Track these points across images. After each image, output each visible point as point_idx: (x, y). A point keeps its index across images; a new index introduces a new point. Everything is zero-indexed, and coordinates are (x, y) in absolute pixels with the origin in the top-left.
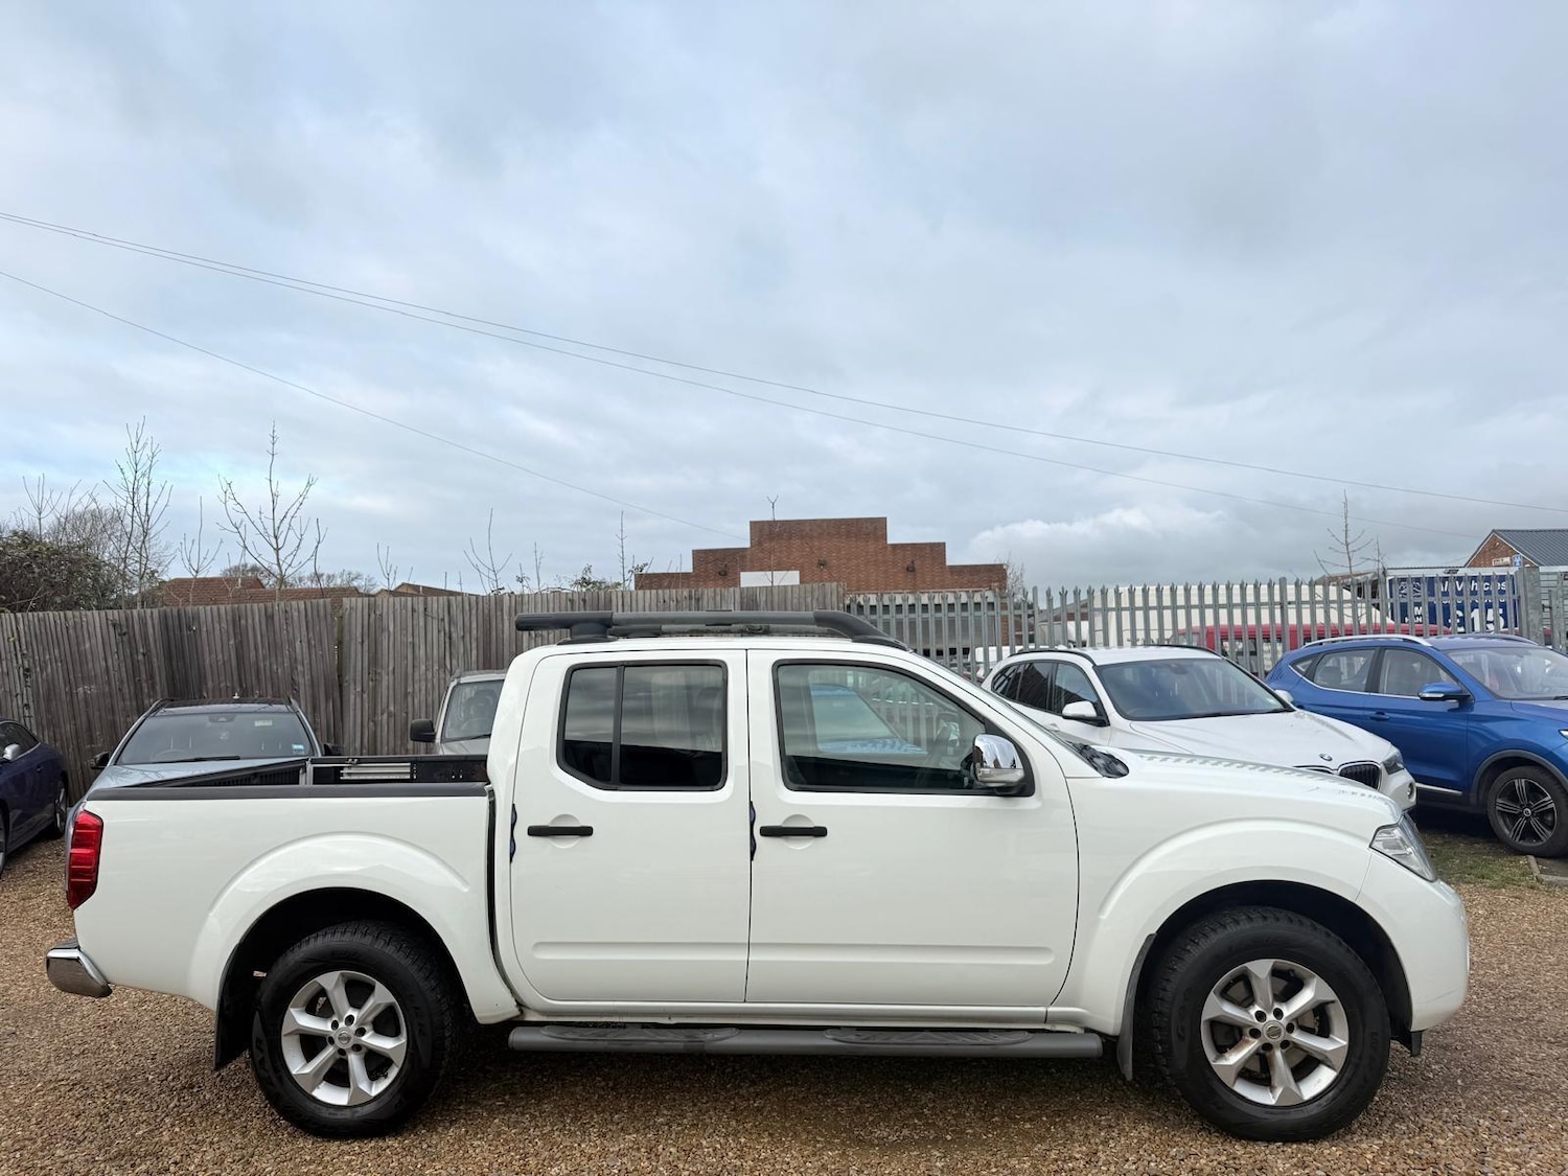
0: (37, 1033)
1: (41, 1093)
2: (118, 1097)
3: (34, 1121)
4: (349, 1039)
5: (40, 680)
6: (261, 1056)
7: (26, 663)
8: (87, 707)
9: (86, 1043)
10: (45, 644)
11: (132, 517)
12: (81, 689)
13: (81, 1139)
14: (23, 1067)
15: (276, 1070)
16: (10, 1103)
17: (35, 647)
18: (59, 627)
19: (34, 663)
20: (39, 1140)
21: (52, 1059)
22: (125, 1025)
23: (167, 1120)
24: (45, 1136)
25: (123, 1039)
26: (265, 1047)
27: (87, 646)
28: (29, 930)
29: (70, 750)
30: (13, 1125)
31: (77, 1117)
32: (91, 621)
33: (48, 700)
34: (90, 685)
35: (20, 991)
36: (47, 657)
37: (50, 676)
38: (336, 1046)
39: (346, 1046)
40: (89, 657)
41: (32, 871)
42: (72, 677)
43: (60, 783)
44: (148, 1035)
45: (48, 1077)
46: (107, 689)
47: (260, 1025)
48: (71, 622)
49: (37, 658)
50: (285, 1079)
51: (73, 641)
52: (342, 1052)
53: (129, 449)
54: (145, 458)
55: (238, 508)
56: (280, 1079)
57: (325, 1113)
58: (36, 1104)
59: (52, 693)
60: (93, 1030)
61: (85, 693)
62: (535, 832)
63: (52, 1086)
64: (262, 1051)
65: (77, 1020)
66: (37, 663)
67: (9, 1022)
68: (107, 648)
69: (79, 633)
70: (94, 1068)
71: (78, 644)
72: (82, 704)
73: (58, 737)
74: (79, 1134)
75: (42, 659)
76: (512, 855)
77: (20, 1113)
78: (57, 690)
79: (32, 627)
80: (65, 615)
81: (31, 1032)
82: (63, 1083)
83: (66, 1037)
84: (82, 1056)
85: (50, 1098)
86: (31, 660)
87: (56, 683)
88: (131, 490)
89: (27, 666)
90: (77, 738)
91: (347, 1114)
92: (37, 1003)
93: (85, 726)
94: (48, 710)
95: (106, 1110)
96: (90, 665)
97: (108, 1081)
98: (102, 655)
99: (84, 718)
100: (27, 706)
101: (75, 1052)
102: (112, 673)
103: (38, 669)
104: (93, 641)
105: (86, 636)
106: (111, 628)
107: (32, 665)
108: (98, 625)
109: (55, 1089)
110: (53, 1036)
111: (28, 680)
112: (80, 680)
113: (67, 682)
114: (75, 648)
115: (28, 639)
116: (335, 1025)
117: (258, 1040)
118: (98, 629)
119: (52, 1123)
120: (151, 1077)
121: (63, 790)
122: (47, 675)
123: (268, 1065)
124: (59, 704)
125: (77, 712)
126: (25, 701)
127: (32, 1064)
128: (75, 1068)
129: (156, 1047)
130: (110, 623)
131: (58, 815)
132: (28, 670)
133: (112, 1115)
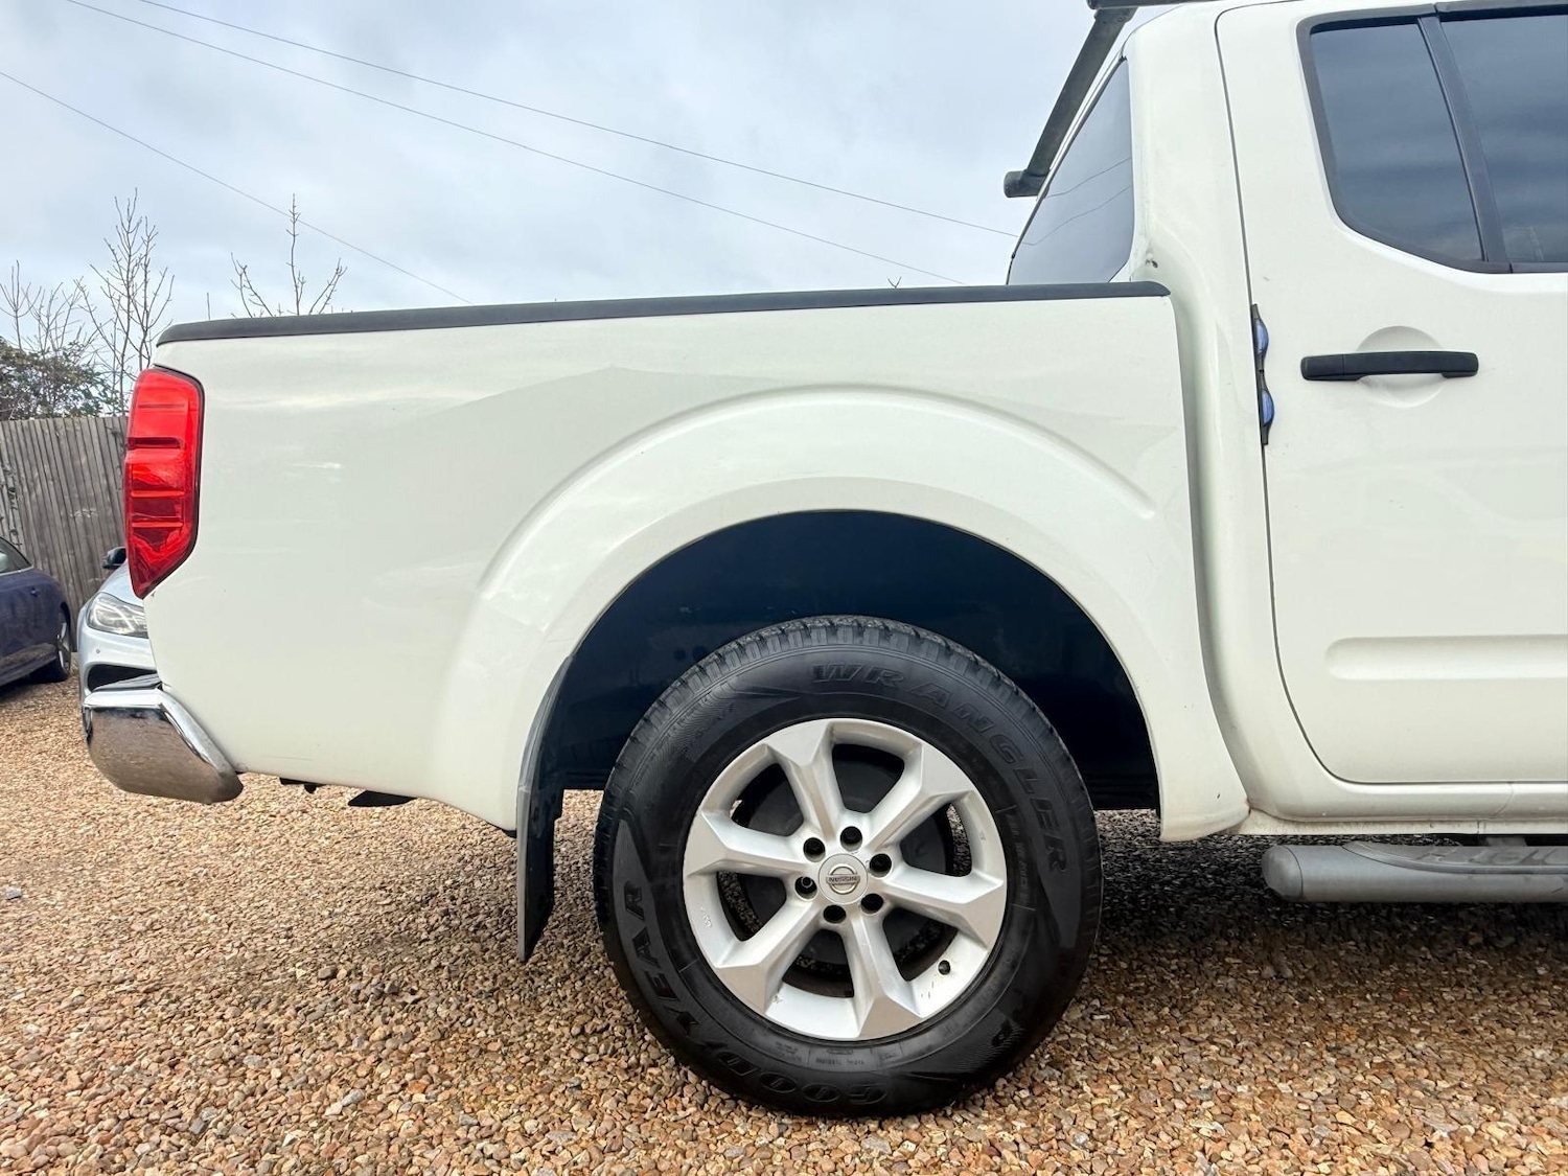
0: (59, 896)
1: (82, 1011)
2: (248, 1015)
3: (74, 1081)
4: (854, 880)
5: (28, 503)
6: (641, 926)
7: (10, 480)
8: (87, 534)
9: (152, 910)
10: (32, 457)
11: (129, 312)
12: (79, 512)
13: (196, 1128)
14: (40, 957)
15: (677, 960)
16: (16, 1034)
17: (20, 463)
18: (47, 438)
19: (20, 482)
20: (94, 1137)
21: (94, 940)
22: (214, 881)
23: (383, 1071)
24: (107, 1123)
25: (218, 903)
26: (648, 903)
27: (84, 460)
28: (34, 763)
29: (70, 585)
30: (26, 1092)
31: (172, 1066)
32: (86, 428)
33: (40, 527)
34: (89, 506)
35: (25, 835)
36: (36, 474)
37: (41, 498)
38: (823, 899)
39: (849, 899)
40: (87, 474)
41: (33, 706)
42: (67, 497)
43: (61, 616)
44: (263, 896)
45: (92, 977)
46: (110, 512)
47: (634, 855)
48: (62, 432)
49: (23, 475)
50: (699, 980)
51: (66, 455)
52: (835, 913)
53: (120, 226)
54: (138, 241)
55: (255, 299)
56: (688, 980)
57: (806, 1057)
58: (74, 1035)
59: (44, 517)
60: (160, 889)
61: (84, 517)
62: (1319, 370)
63: (103, 995)
64: (639, 912)
65: (127, 873)
66: (24, 482)
67: (10, 878)
68: (108, 462)
69: (73, 445)
70: (180, 957)
71: (72, 458)
72: (81, 531)
73: (54, 569)
74: (188, 1113)
75: (29, 477)
76: (1265, 426)
77: (41, 1058)
78: (50, 516)
79: (15, 438)
80: (54, 423)
81: (49, 895)
82: (123, 987)
83: (115, 902)
84: (150, 933)
85: (102, 1021)
86: (16, 477)
87: (48, 506)
88: (125, 278)
89: (11, 485)
90: (78, 570)
91: (863, 1061)
92: (56, 851)
93: (85, 556)
94: (41, 538)
95: (235, 1049)
96: (89, 484)
97: (214, 982)
98: (102, 472)
99: (84, 545)
100: (15, 532)
101: (138, 927)
102: (114, 491)
103: (26, 490)
104: (90, 453)
105: (81, 448)
106: (111, 438)
107: (17, 483)
108: (95, 434)
109: (110, 1000)
110: (89, 901)
111: (14, 501)
112: (77, 503)
113: (62, 504)
114: (68, 464)
115: (11, 453)
116: (814, 849)
117: (630, 891)
118: (96, 441)
119: (118, 1087)
120: (300, 973)
121: (65, 625)
122: (37, 496)
123: (657, 947)
124: (52, 529)
125: (75, 540)
126: (12, 528)
127: (56, 951)
128: (142, 956)
129: (286, 915)
130: (109, 431)
131: (60, 653)
132: (13, 490)
133: (251, 1061)
